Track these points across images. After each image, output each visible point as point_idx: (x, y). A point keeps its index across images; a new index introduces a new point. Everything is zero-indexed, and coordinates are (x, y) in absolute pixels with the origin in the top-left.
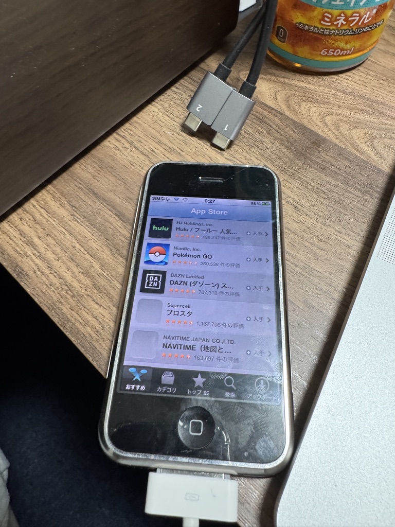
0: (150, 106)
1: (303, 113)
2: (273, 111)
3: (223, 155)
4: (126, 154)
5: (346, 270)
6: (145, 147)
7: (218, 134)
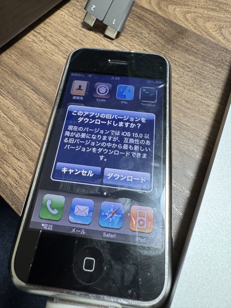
0: (59, 11)
1: (170, 12)
2: (149, 12)
3: (113, 43)
4: (41, 45)
5: (207, 123)
6: (55, 40)
7: (108, 27)
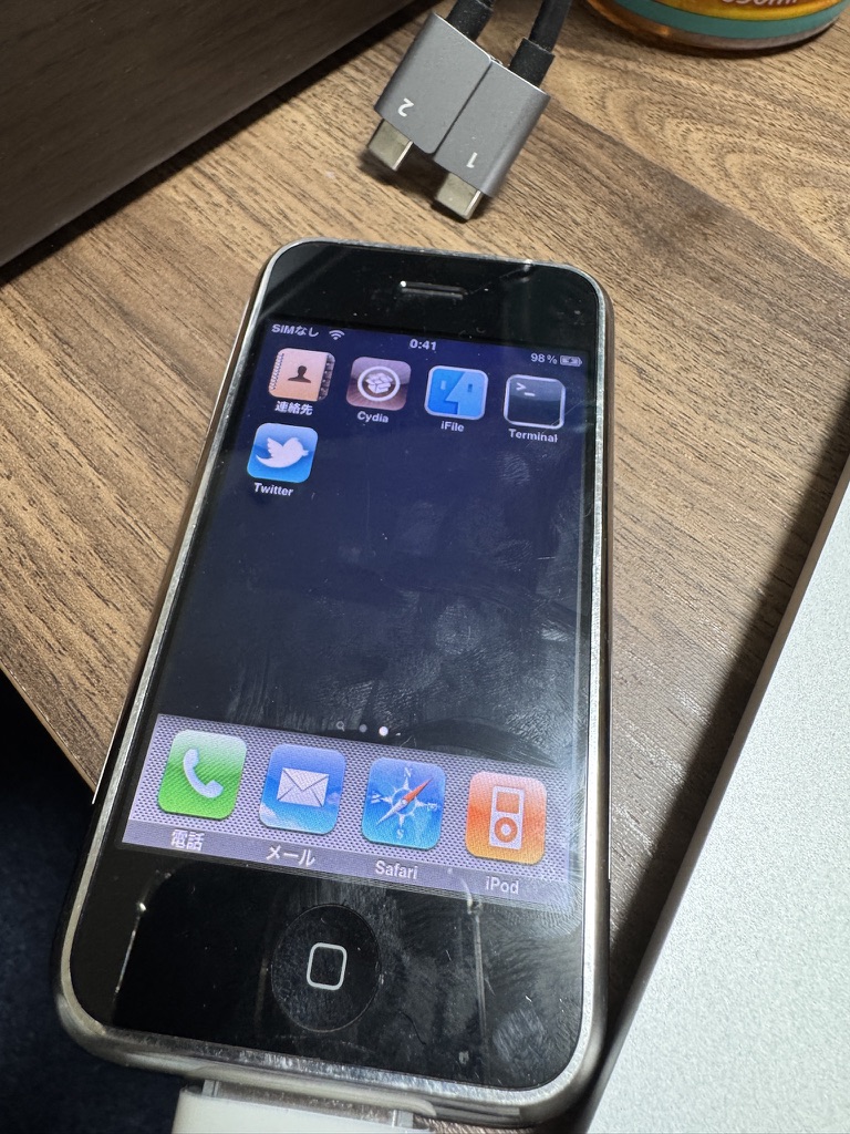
1: (670, 143)
2: (595, 136)
3: (461, 234)
4: (214, 218)
6: (265, 205)
7: (451, 176)
